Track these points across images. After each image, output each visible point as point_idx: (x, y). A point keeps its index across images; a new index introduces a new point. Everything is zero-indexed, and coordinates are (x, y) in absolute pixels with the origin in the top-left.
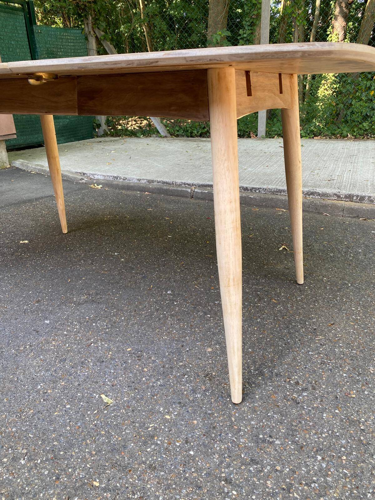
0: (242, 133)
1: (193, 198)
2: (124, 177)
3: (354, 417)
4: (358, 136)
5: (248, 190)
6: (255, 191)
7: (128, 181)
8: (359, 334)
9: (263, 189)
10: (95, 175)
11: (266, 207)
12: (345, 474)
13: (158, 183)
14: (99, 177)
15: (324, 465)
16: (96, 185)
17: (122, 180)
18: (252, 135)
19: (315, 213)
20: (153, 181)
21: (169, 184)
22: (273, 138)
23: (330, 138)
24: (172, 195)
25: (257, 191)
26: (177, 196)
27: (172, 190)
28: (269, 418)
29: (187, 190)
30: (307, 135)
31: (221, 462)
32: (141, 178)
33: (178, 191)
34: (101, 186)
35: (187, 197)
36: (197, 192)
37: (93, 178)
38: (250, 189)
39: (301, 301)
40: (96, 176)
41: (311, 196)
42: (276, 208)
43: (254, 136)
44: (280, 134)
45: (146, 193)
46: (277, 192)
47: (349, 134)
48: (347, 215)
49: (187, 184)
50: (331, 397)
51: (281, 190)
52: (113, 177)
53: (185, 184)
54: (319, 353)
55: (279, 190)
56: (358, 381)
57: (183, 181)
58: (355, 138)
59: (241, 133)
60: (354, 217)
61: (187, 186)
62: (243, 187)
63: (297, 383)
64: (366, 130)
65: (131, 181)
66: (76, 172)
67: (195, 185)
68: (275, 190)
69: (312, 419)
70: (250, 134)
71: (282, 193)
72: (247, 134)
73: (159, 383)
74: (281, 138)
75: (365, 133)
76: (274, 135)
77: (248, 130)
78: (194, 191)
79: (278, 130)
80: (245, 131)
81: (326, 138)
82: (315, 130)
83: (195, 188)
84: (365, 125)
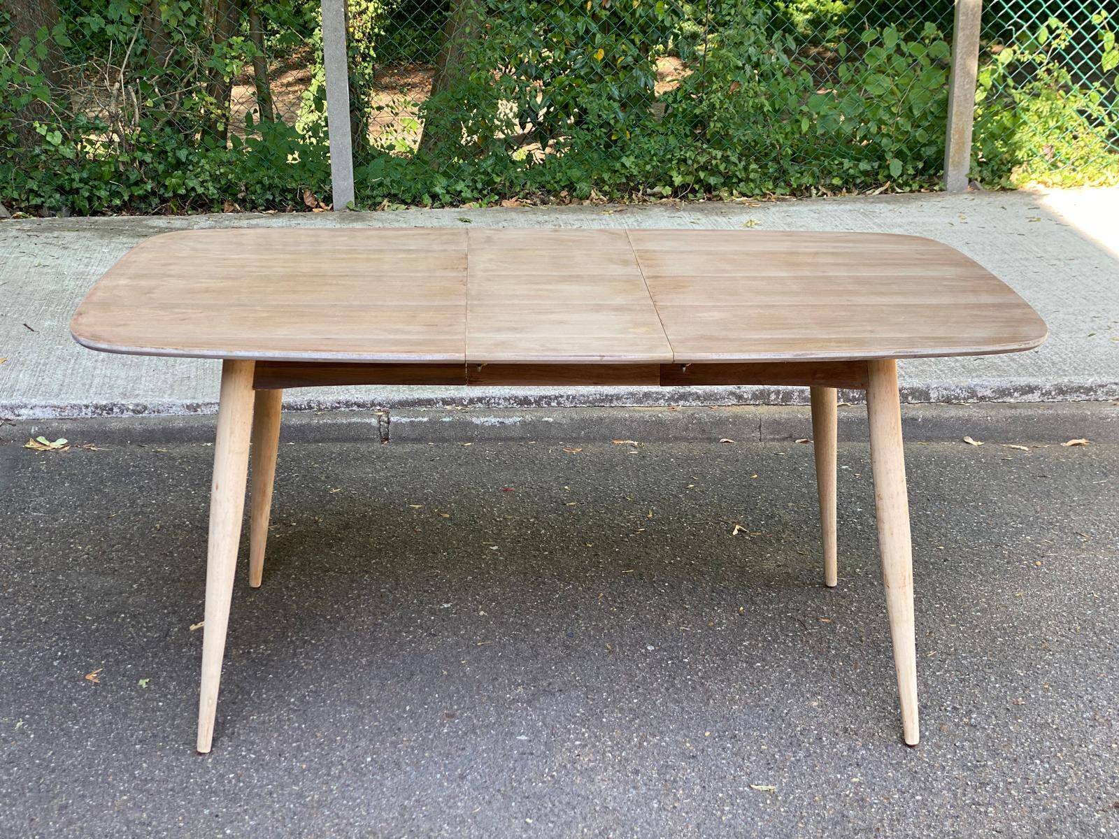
0: (277, 195)
2: (137, 405)
3: (1040, 721)
4: (617, 194)
5: (529, 403)
6: (549, 404)
7: (153, 415)
9: (568, 397)
10: (19, 407)
11: (589, 439)
12: (1070, 767)
14: (39, 413)
16: (41, 439)
17: (131, 414)
18: (309, 201)
19: (702, 440)
21: (297, 409)
22: (375, 206)
23: (544, 203)
24: (323, 440)
25: (553, 404)
26: (337, 440)
27: (318, 428)
29: (367, 421)
30: (477, 195)
32: (200, 402)
33: (339, 426)
34: (62, 441)
35: (368, 440)
36: (396, 424)
37: (12, 417)
38: (535, 401)
40: (23, 411)
41: (681, 403)
42: (613, 438)
43: (322, 204)
44: (395, 195)
46: (603, 401)
47: (591, 190)
48: (768, 437)
49: (355, 404)
50: (1002, 711)
51: (612, 396)
52: (96, 407)
53: (348, 404)
55: (607, 396)
56: (1016, 688)
58: (611, 200)
59: (273, 194)
60: (784, 439)
61: (355, 408)
62: (516, 397)
64: (630, 178)
65: (163, 415)
67: (380, 404)
68: (598, 396)
69: (1003, 735)
70: (301, 195)
71: (615, 403)
72: (292, 199)
73: (801, 754)
74: (403, 207)
75: (632, 184)
76: (379, 199)
77: (294, 185)
78: (389, 422)
79: (387, 181)
80: (284, 191)
81: (535, 204)
82: (498, 180)
83: (387, 413)
84: (628, 164)
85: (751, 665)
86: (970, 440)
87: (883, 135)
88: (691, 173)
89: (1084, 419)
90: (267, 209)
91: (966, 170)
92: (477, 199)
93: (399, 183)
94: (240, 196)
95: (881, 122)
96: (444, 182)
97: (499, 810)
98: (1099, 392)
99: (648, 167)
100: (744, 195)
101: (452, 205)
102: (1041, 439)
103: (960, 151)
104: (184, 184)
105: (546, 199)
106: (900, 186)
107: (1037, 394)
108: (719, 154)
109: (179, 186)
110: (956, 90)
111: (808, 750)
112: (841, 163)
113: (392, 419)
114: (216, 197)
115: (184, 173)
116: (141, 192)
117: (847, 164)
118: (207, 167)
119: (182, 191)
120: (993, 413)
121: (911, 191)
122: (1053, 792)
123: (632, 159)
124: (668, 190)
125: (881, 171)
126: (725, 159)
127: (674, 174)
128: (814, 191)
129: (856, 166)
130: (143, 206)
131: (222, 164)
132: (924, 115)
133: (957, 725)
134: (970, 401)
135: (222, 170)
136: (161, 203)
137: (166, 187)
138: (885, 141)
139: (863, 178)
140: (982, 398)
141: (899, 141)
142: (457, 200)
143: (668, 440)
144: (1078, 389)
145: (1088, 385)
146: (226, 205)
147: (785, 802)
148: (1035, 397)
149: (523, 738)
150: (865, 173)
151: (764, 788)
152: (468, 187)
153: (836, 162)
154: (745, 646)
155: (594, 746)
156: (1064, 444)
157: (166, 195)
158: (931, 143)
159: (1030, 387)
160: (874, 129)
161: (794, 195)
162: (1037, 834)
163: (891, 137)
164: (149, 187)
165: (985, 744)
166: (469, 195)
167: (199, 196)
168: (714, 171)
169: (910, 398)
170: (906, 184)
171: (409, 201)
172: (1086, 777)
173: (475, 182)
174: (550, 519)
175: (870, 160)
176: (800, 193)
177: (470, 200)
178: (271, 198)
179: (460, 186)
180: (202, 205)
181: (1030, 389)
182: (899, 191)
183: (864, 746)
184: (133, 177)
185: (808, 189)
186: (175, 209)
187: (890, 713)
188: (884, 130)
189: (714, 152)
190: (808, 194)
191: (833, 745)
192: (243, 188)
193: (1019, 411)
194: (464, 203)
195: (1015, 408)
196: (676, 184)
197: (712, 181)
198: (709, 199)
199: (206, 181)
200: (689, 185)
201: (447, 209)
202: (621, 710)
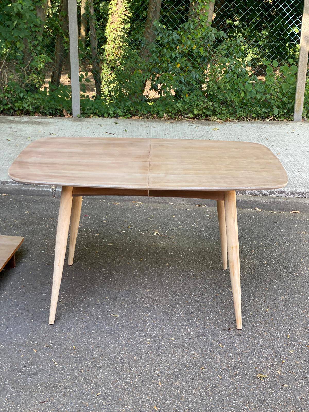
0: (54, 111)
1: (55, 196)
3: (221, 301)
4: (173, 116)
8: (215, 273)
11: (124, 200)
12: (222, 316)
13: (13, 184)
15: (214, 315)
18: (65, 114)
19: (163, 203)
20: (7, 182)
21: (26, 184)
22: (88, 117)
23: (147, 118)
24: (33, 195)
26: (38, 195)
28: (189, 308)
29: (48, 190)
30: (124, 114)
31: (177, 322)
35: (48, 196)
36: (58, 191)
39: (181, 262)
42: (132, 201)
43: (69, 115)
44: (96, 113)
45: (3, 194)
47: (165, 115)
48: (187, 203)
50: (210, 297)
54: (200, 283)
56: (219, 290)
58: (171, 118)
59: (52, 111)
60: (192, 204)
61: (46, 186)
63: (195, 295)
64: (179, 111)
69: (205, 305)
70: (62, 111)
72: (59, 113)
73: (134, 306)
74: (97, 117)
75: (180, 113)
76: (89, 114)
77: (60, 108)
78: (56, 191)
79: (93, 108)
80: (56, 109)
81: (144, 119)
82: (132, 109)
83: (56, 187)
84: (178, 106)
85: (134, 277)
86: (257, 209)
87: (272, 99)
88: (201, 110)
89: (299, 203)
90: (50, 115)
91: (301, 113)
92: (124, 116)
93: (97, 109)
94: (41, 111)
95: (271, 94)
96: (113, 109)
97: (24, 316)
98: (306, 195)
99: (186, 107)
100: (219, 119)
101: (115, 117)
102: (282, 210)
103: (299, 106)
104: (22, 105)
105: (148, 117)
106: (277, 118)
107: (284, 194)
108: (211, 104)
109: (20, 106)
110: (298, 84)
111: (137, 305)
112: (256, 109)
113: (57, 189)
114: (33, 110)
115: (22, 102)
116: (7, 108)
117: (258, 109)
118: (30, 100)
119: (21, 108)
120: (267, 200)
121: (281, 120)
122: (211, 324)
123: (180, 104)
124: (192, 116)
125: (271, 112)
126: (213, 105)
127: (195, 110)
128: (245, 119)
129: (261, 110)
130: (8, 112)
131: (35, 99)
132: (287, 93)
133: (192, 300)
134: (260, 195)
135: (35, 101)
136: (14, 112)
137: (16, 106)
138: (273, 101)
139: (264, 115)
140: (265, 194)
141: (278, 102)
142: (116, 116)
143: (151, 202)
144: (299, 193)
145: (303, 191)
146: (36, 114)
147: (120, 320)
148: (283, 195)
149: (45, 295)
150: (265, 113)
151: (115, 315)
152: (121, 111)
153: (254, 108)
154: (136, 271)
155: (67, 299)
156: (290, 212)
157: (16, 109)
158: (289, 103)
159: (281, 191)
160: (268, 97)
161: (238, 120)
162: (197, 336)
163: (275, 100)
164: (9, 106)
165: (198, 307)
166: (121, 114)
167: (27, 110)
168: (209, 110)
169: (239, 193)
170: (279, 117)
171: (100, 115)
172: (225, 320)
173: (124, 109)
174: (94, 226)
175: (267, 108)
176: (240, 119)
177: (121, 116)
178: (51, 112)
179: (118, 111)
180: (28, 113)
181: (282, 192)
182: (277, 120)
183: (157, 305)
184: (5, 102)
185: (243, 118)
186: (18, 114)
187: (172, 295)
188: (272, 97)
189: (209, 103)
190: (243, 120)
191: (146, 304)
192: (42, 108)
193: (276, 199)
194: (119, 117)
195: (275, 198)
196: (195, 114)
197: (208, 113)
198: (206, 120)
199: (29, 105)
200: (200, 114)
201: (113, 119)
202: (82, 288)
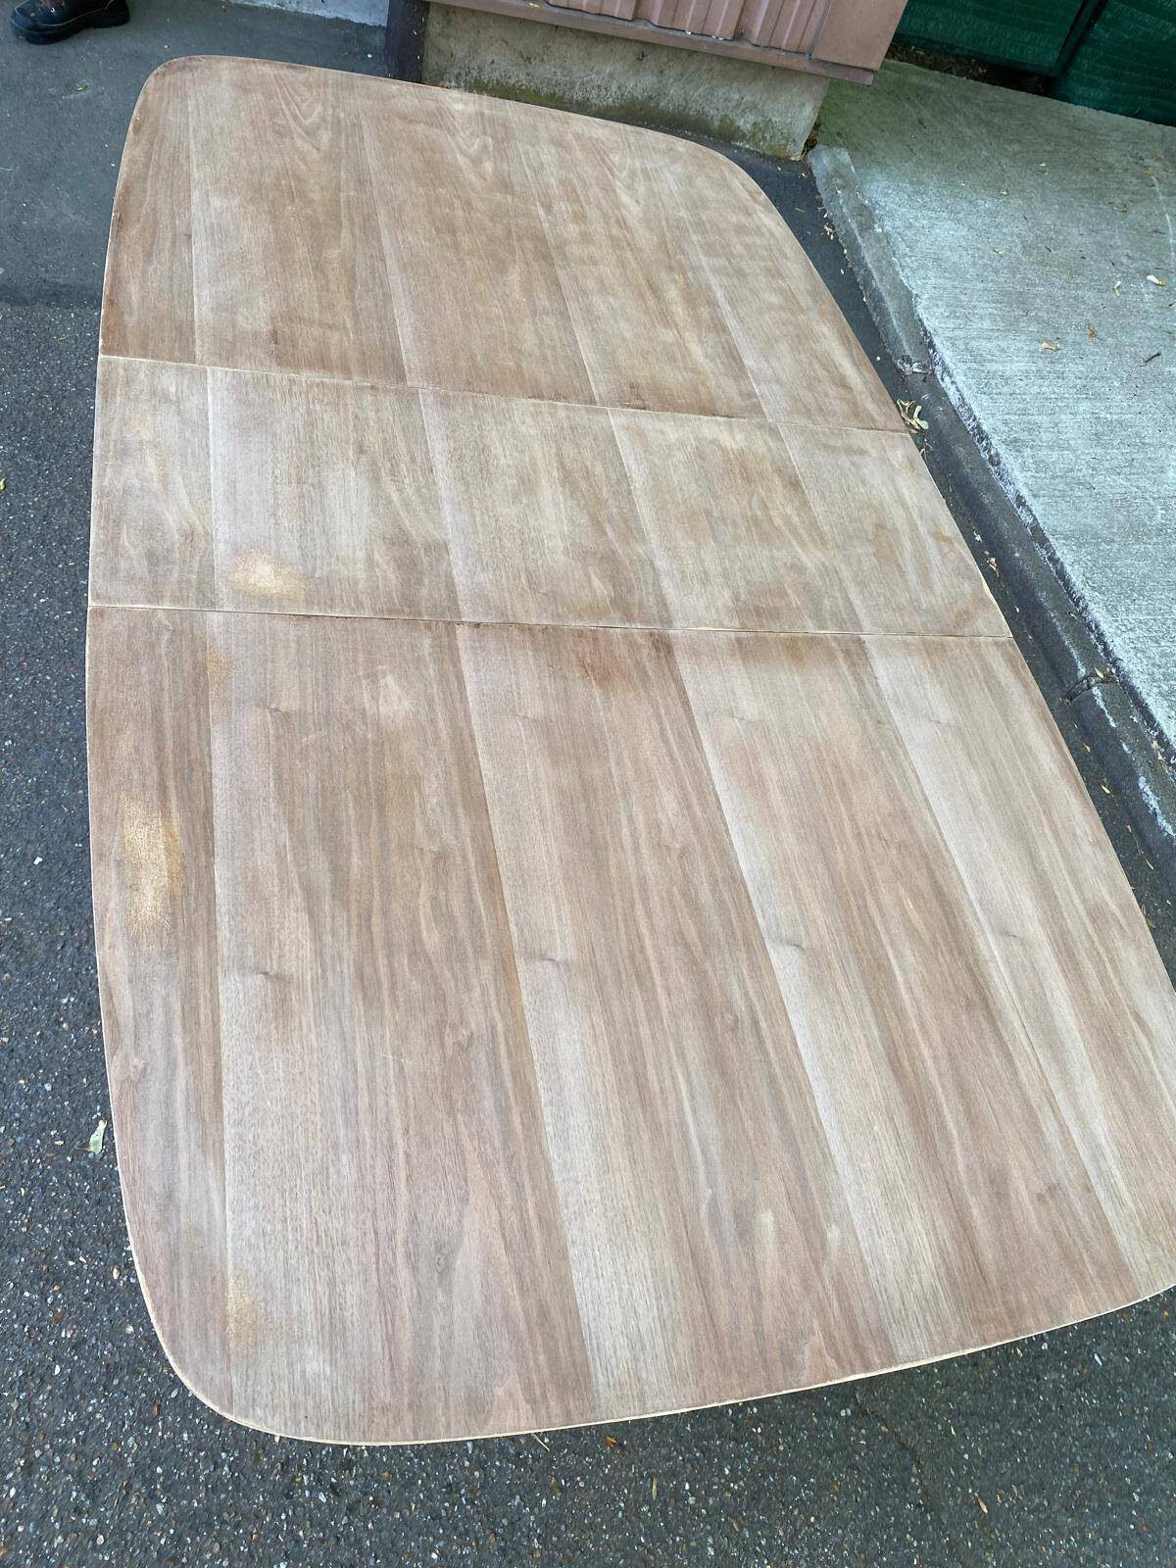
2: (997, 455)
7: (995, 475)
10: (949, 374)
13: (1048, 560)
14: (952, 393)
17: (986, 458)
21: (1069, 592)
27: (1047, 622)
29: (1080, 665)
32: (1030, 502)
33: (1060, 641)
34: (926, 425)
36: (1092, 696)
37: (939, 377)
40: (947, 379)
49: (1105, 644)
52: (978, 427)
53: (1099, 638)
57: (1104, 627)
61: (1101, 647)
65: (1001, 484)
66: (920, 320)
67: (1118, 669)
78: (1089, 688)
113: (1095, 688)
